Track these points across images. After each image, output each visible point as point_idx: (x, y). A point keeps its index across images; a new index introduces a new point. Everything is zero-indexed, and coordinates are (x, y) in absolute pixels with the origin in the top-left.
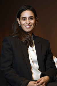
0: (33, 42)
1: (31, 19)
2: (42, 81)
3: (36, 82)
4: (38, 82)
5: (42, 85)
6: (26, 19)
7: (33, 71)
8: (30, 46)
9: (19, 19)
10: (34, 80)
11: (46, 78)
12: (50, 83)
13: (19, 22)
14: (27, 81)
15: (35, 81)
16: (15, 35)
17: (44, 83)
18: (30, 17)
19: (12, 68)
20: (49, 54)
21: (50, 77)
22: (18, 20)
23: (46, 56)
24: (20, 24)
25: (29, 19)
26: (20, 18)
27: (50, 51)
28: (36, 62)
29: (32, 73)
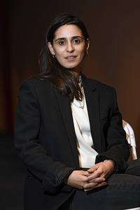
0: (83, 91)
1: (76, 41)
2: (99, 170)
3: (86, 173)
4: (91, 173)
5: (98, 178)
6: (67, 41)
7: (81, 150)
8: (75, 99)
9: (52, 44)
10: (81, 169)
11: (107, 164)
12: (114, 175)
13: (51, 50)
14: (68, 169)
15: (86, 169)
16: (46, 77)
17: (103, 175)
18: (74, 38)
19: (38, 143)
20: (114, 115)
21: (115, 164)
22: (50, 46)
23: (109, 119)
24: (53, 53)
25: (71, 41)
26: (54, 40)
27: (117, 109)
28: (88, 131)
29: (78, 153)
